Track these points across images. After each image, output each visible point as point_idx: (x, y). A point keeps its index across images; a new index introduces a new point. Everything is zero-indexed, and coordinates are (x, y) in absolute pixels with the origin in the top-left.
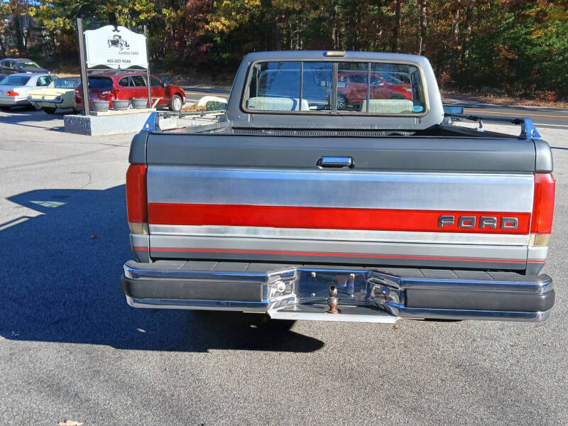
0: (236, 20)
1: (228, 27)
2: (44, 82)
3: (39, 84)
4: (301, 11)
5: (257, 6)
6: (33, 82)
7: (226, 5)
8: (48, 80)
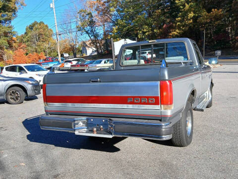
0: (182, 30)
1: (180, 33)
2: (107, 62)
3: (105, 63)
4: (210, 23)
5: (191, 23)
6: (103, 62)
7: (179, 24)
8: (108, 61)
